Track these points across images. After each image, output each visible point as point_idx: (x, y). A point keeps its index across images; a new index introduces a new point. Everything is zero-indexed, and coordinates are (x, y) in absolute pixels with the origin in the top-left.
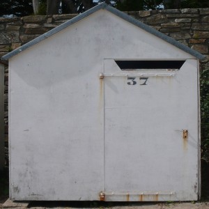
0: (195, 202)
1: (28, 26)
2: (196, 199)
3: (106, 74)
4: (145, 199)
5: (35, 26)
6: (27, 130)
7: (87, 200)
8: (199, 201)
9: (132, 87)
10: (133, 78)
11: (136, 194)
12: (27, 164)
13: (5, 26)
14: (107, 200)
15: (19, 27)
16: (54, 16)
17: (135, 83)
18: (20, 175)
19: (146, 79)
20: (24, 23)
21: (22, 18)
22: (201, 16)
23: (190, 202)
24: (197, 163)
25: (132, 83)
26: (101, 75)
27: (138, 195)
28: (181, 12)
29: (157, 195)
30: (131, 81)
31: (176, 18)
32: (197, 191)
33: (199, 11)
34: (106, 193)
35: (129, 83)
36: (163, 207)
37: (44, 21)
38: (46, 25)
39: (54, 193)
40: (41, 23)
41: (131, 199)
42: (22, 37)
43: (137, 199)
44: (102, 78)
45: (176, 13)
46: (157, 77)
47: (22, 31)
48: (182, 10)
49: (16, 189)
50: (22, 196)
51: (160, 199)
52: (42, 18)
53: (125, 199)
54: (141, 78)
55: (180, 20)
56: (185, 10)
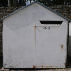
0: (64, 68)
1: (8, 10)
2: (65, 68)
3: (36, 26)
4: (48, 68)
5: (10, 10)
6: (9, 45)
7: (29, 68)
8: (66, 68)
9: (45, 30)
10: (45, 27)
11: (45, 66)
12: (9, 56)
13: (1, 10)
14: (35, 68)
15: (5, 11)
16: (17, 7)
17: (46, 29)
18: (7, 60)
19: (50, 27)
20: (7, 9)
21: (6, 8)
22: (63, 8)
23: (63, 68)
24: (65, 56)
25: (45, 29)
26: (35, 26)
27: (46, 66)
28: (57, 7)
29: (52, 66)
30: (45, 28)
31: (55, 8)
32: (65, 65)
33: (62, 6)
34: (35, 66)
35: (44, 29)
36: (54, 70)
37: (13, 9)
38: (14, 10)
39: (18, 66)
40: (12, 9)
41: (43, 68)
42: (6, 14)
43: (46, 68)
44: (35, 27)
45: (55, 7)
46: (54, 27)
47: (6, 12)
48: (57, 6)
49: (5, 65)
50: (7, 67)
51: (53, 68)
52: (13, 7)
53: (41, 68)
54: (48, 27)
55: (56, 9)
56: (58, 6)
